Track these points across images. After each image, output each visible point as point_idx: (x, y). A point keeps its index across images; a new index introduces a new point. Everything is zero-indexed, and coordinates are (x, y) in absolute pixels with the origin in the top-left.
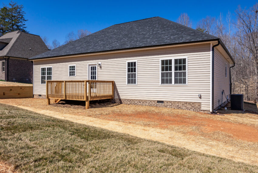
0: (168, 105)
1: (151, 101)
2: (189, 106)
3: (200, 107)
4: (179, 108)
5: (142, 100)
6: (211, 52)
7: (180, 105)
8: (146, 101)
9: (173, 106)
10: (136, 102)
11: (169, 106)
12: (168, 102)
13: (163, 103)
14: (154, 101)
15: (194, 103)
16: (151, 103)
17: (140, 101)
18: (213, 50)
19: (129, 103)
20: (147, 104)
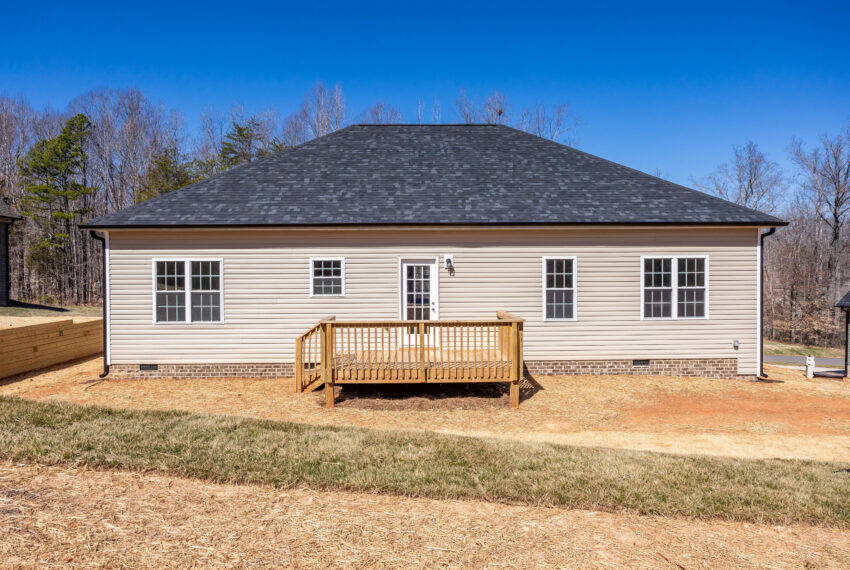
0: (661, 370)
1: (616, 362)
2: (711, 369)
3: (735, 369)
4: (688, 374)
5: (590, 362)
6: (759, 248)
7: (691, 367)
8: (601, 363)
9: (675, 370)
10: (572, 368)
11: (663, 372)
12: (659, 361)
13: (648, 364)
14: (625, 362)
15: (721, 361)
16: (616, 367)
17: (584, 364)
18: (762, 245)
19: (550, 371)
20: (605, 370)
